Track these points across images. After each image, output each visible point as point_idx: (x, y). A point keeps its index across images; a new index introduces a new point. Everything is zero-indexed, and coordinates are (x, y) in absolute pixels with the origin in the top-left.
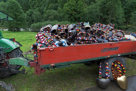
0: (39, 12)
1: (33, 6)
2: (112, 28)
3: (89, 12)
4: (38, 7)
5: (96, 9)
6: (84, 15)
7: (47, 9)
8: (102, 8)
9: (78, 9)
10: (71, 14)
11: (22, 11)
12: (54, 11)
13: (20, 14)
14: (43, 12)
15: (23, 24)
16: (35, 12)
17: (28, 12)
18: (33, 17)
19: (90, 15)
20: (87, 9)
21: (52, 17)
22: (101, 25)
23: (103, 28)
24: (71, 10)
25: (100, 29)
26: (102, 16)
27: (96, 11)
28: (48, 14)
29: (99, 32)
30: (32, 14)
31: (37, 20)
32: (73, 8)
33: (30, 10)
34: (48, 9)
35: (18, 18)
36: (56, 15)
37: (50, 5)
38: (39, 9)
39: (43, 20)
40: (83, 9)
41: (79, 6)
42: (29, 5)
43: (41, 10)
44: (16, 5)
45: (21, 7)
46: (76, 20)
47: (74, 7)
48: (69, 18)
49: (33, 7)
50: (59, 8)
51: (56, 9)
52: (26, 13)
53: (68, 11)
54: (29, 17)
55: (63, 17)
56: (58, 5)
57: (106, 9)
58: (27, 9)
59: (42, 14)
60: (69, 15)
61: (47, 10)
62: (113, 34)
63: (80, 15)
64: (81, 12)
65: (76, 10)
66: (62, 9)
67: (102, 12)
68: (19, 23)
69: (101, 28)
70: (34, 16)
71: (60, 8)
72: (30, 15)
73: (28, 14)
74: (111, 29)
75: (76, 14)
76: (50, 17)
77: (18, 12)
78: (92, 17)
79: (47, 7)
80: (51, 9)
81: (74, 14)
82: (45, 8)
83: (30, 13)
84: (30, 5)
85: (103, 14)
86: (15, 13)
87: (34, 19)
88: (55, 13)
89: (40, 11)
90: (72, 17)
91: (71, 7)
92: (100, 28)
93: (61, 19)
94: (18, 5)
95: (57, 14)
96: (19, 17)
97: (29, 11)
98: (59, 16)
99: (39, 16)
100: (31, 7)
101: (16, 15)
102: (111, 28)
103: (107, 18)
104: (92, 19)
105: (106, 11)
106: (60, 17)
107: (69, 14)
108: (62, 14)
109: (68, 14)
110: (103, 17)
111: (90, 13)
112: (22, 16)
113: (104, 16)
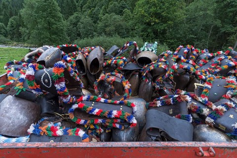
0: (90, 19)
1: (81, 7)
2: (232, 63)
3: (187, 18)
4: (89, 8)
5: (205, 10)
6: (176, 25)
7: (105, 12)
8: (222, 8)
9: (163, 12)
10: (149, 24)
11: (60, 15)
12: (116, 16)
13: (56, 21)
14: (98, 19)
15: (61, 39)
16: (83, 18)
17: (71, 17)
18: (80, 28)
19: (188, 26)
20: (185, 12)
21: (112, 28)
22: (195, 53)
23: (201, 62)
24: (149, 14)
25: (186, 66)
26: (218, 28)
27: (205, 16)
28: (105, 23)
29: (185, 74)
30: (78, 21)
31: (86, 34)
32: (152, 10)
33: (75, 15)
34: (107, 13)
35: (52, 29)
36: (120, 25)
37: (111, 4)
38: (92, 11)
39: (95, 33)
40: (175, 11)
41: (167, 4)
42: (75, 5)
43: (94, 14)
44: (50, 3)
45: (59, 8)
46: (157, 36)
47: (156, 7)
48: (142, 31)
49: (81, 9)
50: (127, 11)
51: (121, 13)
52: (69, 19)
53: (143, 16)
54: (73, 27)
55: (132, 30)
56: (125, 3)
57: (232, 9)
58: (70, 12)
59: (95, 22)
60: (144, 26)
61: (104, 15)
62: (227, 89)
63: (166, 25)
64: (169, 19)
65: (159, 14)
66: (132, 12)
67: (220, 18)
68: (54, 38)
69: (191, 62)
70: (82, 26)
71: (129, 11)
72: (75, 24)
73: (72, 21)
74: (225, 67)
75: (158, 23)
76: (107, 29)
77: (53, 17)
78: (192, 30)
79: (105, 8)
80: (112, 12)
81: (155, 23)
82: (101, 11)
83: (74, 21)
84: (77, 4)
85: (223, 22)
86: (48, 18)
87: (81, 30)
88: (118, 19)
89: (93, 17)
90: (149, 30)
91: (150, 7)
92: (188, 63)
93: (128, 32)
94: (53, 4)
95: (122, 23)
96: (54, 26)
97: (73, 16)
98: (124, 27)
99: (90, 26)
100: (79, 8)
101: (49, 23)
102: (229, 64)
103: (233, 31)
104: (193, 34)
105: (231, 14)
106: (127, 29)
107: (145, 23)
108: (130, 22)
109: (142, 23)
110: (221, 29)
111: (189, 20)
112: (59, 25)
113: (223, 27)
